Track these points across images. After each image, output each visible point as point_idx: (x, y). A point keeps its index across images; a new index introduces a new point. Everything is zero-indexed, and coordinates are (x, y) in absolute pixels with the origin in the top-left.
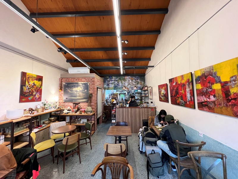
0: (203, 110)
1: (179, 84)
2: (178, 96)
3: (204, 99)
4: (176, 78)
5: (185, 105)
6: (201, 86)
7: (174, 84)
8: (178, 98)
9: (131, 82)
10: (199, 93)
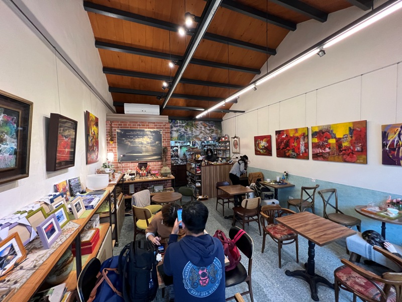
0: (318, 160)
1: (291, 137)
2: (288, 148)
3: (319, 151)
4: (287, 131)
5: (298, 157)
6: (318, 140)
7: (284, 136)
8: (289, 150)
9: (203, 129)
10: (315, 146)
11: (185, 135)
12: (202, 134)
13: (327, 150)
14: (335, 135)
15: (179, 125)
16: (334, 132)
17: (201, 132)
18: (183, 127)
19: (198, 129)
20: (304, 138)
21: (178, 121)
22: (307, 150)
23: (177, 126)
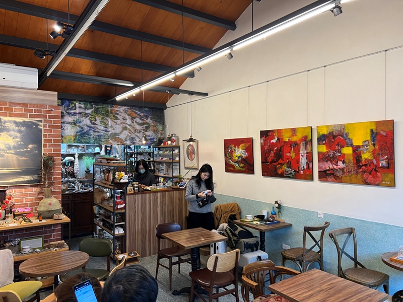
0: (327, 181)
1: (286, 142)
2: (280, 161)
3: (328, 166)
4: (279, 131)
5: (296, 176)
6: (326, 149)
7: (274, 141)
9: (129, 121)
10: (323, 158)
11: (92, 132)
12: (126, 132)
13: (341, 165)
14: (351, 140)
15: (77, 111)
16: (350, 136)
17: (125, 128)
18: (87, 115)
19: (119, 122)
20: (306, 144)
21: (77, 104)
22: (311, 166)
23: (75, 114)
